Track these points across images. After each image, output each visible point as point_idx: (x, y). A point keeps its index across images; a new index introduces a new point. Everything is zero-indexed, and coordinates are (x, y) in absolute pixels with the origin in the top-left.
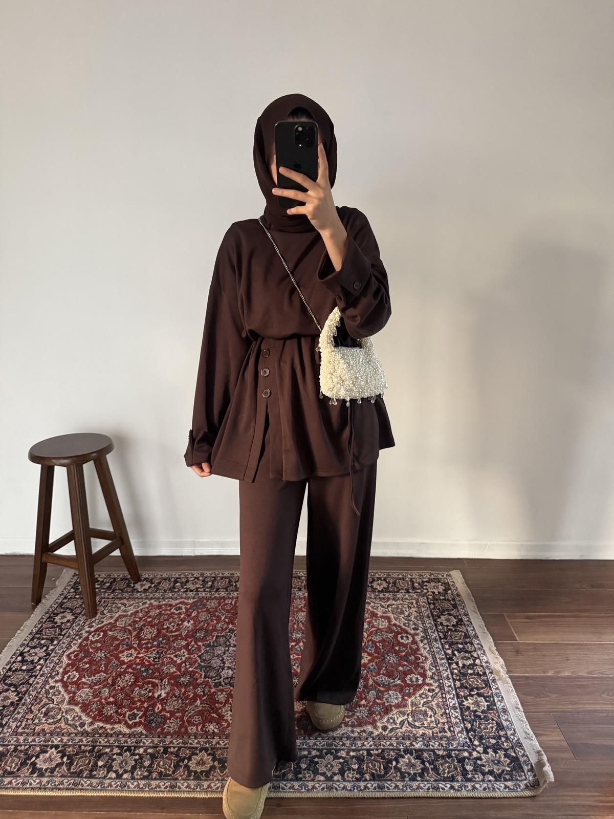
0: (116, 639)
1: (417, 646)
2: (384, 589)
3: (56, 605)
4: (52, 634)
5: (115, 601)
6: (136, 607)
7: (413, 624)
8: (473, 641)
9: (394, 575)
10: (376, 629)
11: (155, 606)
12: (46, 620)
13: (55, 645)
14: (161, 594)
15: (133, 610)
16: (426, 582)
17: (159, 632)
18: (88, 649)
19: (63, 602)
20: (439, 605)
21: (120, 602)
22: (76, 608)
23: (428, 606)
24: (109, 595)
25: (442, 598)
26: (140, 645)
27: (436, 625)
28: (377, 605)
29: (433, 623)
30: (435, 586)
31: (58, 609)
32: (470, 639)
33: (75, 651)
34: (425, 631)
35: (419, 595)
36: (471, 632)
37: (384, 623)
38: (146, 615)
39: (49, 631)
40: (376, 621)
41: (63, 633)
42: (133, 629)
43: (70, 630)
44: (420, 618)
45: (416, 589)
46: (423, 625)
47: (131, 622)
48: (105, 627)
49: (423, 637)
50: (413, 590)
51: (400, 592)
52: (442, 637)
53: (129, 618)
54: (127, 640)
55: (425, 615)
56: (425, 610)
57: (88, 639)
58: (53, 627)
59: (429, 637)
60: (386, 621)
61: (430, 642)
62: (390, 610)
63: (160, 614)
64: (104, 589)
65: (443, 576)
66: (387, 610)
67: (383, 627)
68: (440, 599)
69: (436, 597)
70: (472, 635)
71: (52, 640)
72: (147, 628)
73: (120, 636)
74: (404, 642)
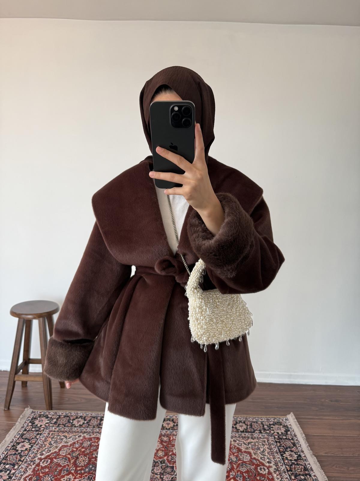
0: (59, 465)
1: (272, 476)
2: (245, 430)
3: (19, 436)
4: (14, 459)
5: (59, 434)
6: (74, 439)
7: (267, 458)
8: (311, 473)
9: (250, 419)
10: (242, 462)
11: (87, 438)
12: (11, 448)
13: (16, 469)
14: (91, 429)
15: (71, 442)
16: (272, 424)
17: (90, 460)
18: (39, 473)
19: (23, 434)
20: (283, 443)
21: (63, 434)
22: (32, 438)
23: (275, 444)
24: (55, 429)
25: (284, 437)
26: (76, 471)
27: (283, 459)
28: (240, 442)
29: (280, 458)
30: (278, 428)
31: (19, 439)
32: (308, 471)
33: (29, 475)
34: (276, 464)
35: (269, 435)
36: (308, 465)
37: (247, 457)
38: (81, 446)
39: (12, 457)
40: (241, 455)
41: (22, 460)
42: (71, 457)
43: (27, 456)
44: (272, 454)
45: (266, 430)
46: (274, 460)
47: (70, 452)
48: (52, 455)
49: (276, 469)
50: (264, 431)
51: (255, 432)
52: (289, 469)
53: (68, 448)
54: (67, 466)
55: (275, 451)
56: (274, 447)
57: (40, 465)
58: (15, 454)
59: (279, 470)
60: (248, 455)
61: (281, 473)
62: (250, 447)
63: (90, 445)
64: (52, 424)
65: (283, 420)
66: (248, 447)
67: (247, 460)
68: (283, 439)
69: (280, 437)
70: (309, 468)
71: (14, 465)
72: (81, 457)
73: (62, 463)
74: (263, 473)
